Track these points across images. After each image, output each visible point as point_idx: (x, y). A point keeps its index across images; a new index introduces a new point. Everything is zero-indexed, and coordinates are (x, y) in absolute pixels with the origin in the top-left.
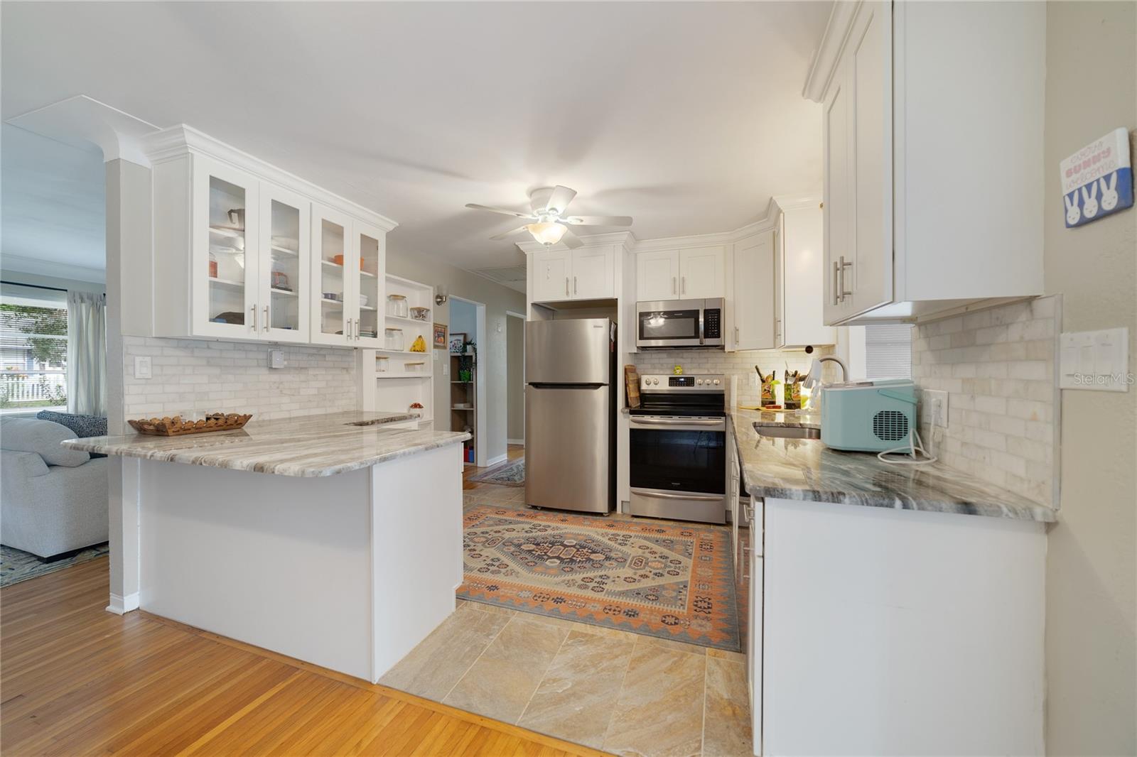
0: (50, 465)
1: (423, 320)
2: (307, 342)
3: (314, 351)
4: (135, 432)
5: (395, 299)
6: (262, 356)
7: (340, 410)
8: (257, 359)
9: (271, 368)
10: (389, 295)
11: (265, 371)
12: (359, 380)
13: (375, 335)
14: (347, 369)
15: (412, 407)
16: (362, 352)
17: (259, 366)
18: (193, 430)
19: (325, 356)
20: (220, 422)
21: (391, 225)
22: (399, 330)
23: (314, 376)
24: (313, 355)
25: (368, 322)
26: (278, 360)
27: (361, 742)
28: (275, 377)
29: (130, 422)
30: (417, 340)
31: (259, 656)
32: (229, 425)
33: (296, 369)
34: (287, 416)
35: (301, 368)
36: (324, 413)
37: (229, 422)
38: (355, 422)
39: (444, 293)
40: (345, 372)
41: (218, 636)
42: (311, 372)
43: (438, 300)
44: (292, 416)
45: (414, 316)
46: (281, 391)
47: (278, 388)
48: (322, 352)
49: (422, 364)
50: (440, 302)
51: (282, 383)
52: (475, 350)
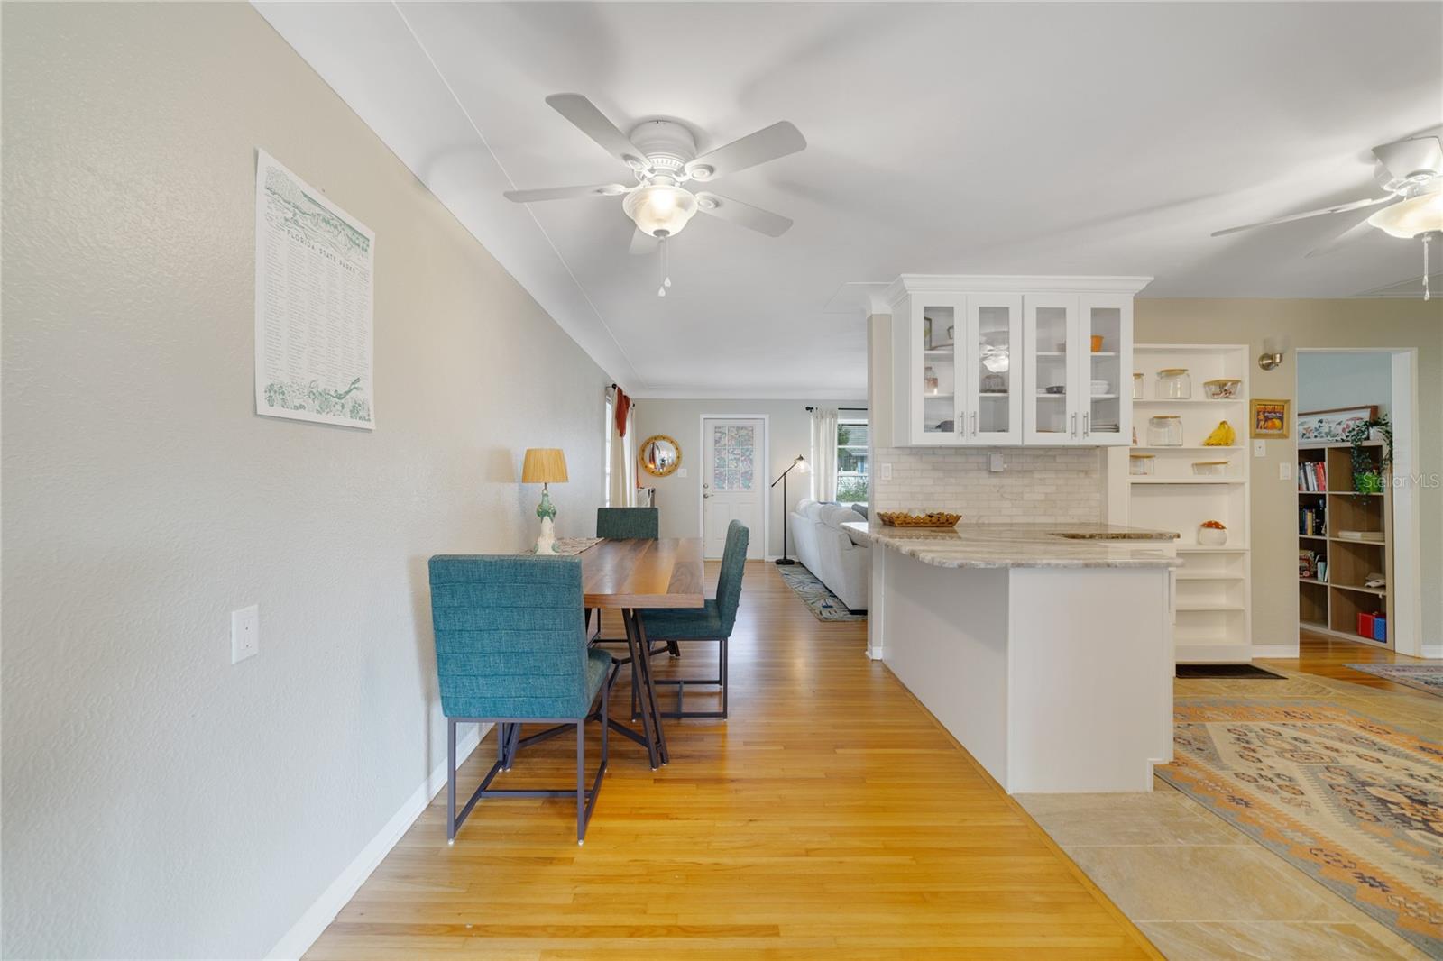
0: (854, 544)
1: (1227, 397)
2: (1020, 443)
3: (1042, 452)
4: (881, 522)
5: (1167, 376)
6: (982, 459)
7: (1075, 521)
8: (977, 463)
9: (990, 472)
10: (1159, 371)
11: (985, 475)
12: (1103, 485)
13: (1117, 429)
14: (1086, 472)
15: (1203, 526)
16: (1107, 450)
17: (979, 469)
18: (913, 524)
19: (1055, 457)
20: (934, 519)
21: (1140, 283)
22: (1176, 417)
23: (1040, 479)
24: (1038, 456)
25: (1105, 413)
26: (998, 463)
27: (966, 820)
28: (995, 481)
29: (878, 514)
30: (1219, 428)
31: (935, 724)
32: (942, 524)
33: (1018, 472)
34: (1008, 520)
35: (1026, 471)
36: (1054, 521)
37: (941, 520)
38: (1065, 532)
39: (1278, 348)
40: (1082, 475)
41: (916, 699)
42: (1037, 475)
43: (1265, 362)
44: (1014, 521)
45: (1209, 393)
46: (1002, 496)
47: (998, 491)
48: (1050, 453)
49: (1225, 463)
50: (1269, 365)
51: (1002, 486)
52: (1389, 435)
